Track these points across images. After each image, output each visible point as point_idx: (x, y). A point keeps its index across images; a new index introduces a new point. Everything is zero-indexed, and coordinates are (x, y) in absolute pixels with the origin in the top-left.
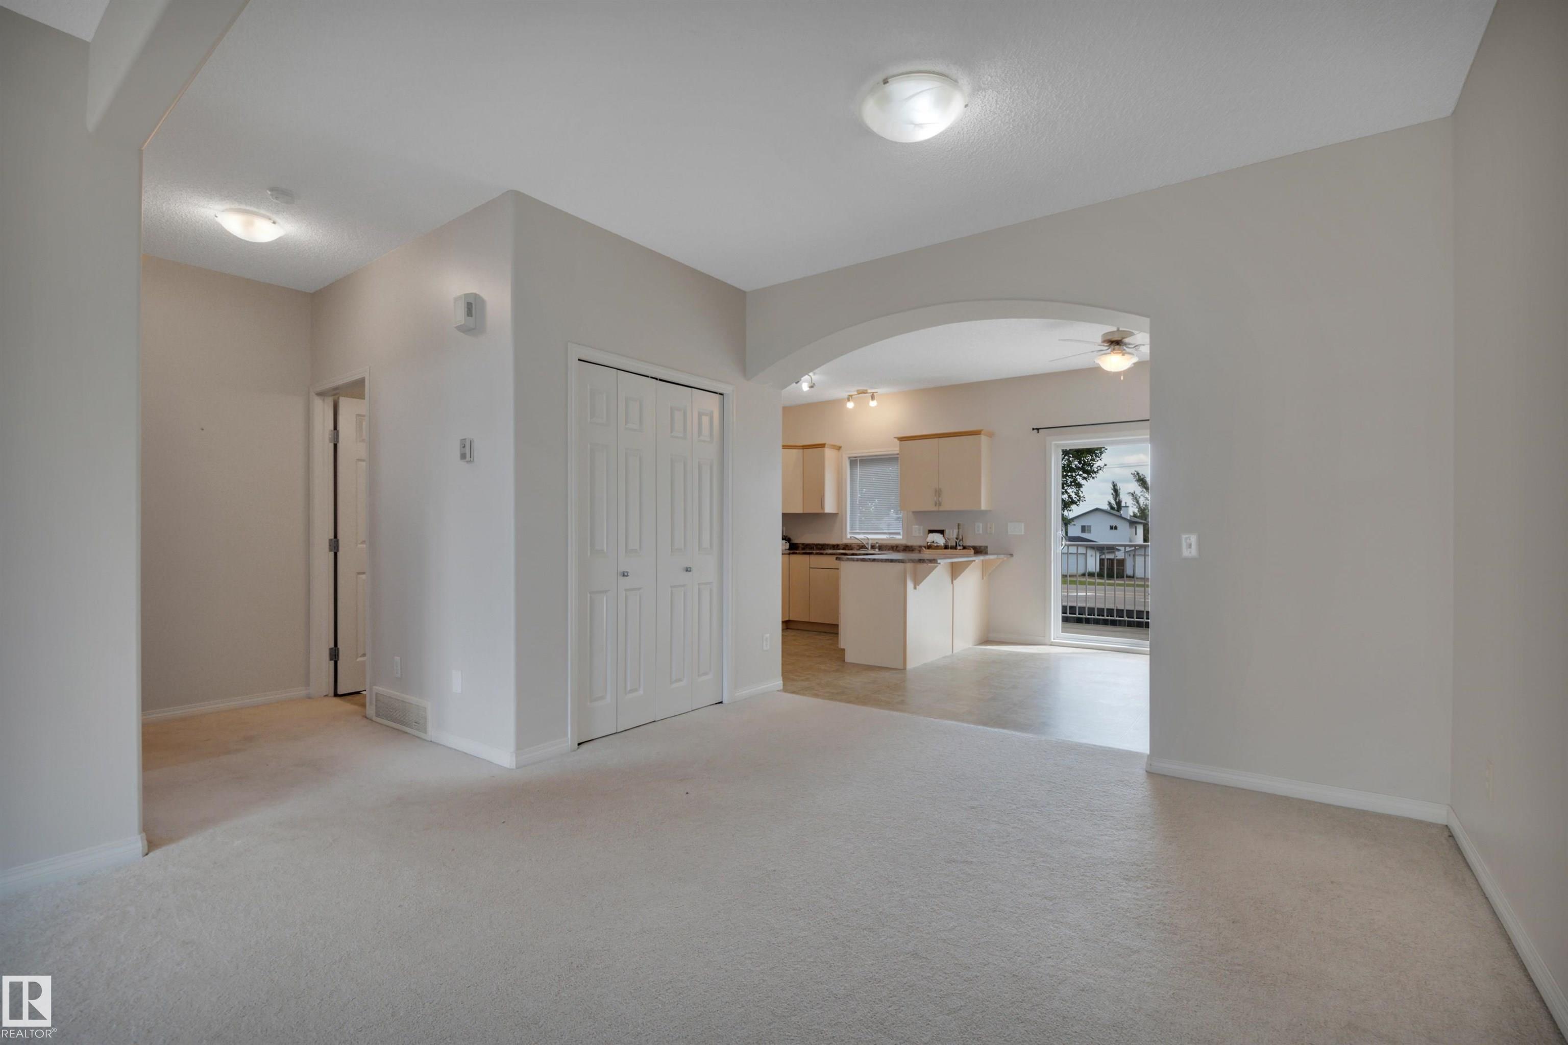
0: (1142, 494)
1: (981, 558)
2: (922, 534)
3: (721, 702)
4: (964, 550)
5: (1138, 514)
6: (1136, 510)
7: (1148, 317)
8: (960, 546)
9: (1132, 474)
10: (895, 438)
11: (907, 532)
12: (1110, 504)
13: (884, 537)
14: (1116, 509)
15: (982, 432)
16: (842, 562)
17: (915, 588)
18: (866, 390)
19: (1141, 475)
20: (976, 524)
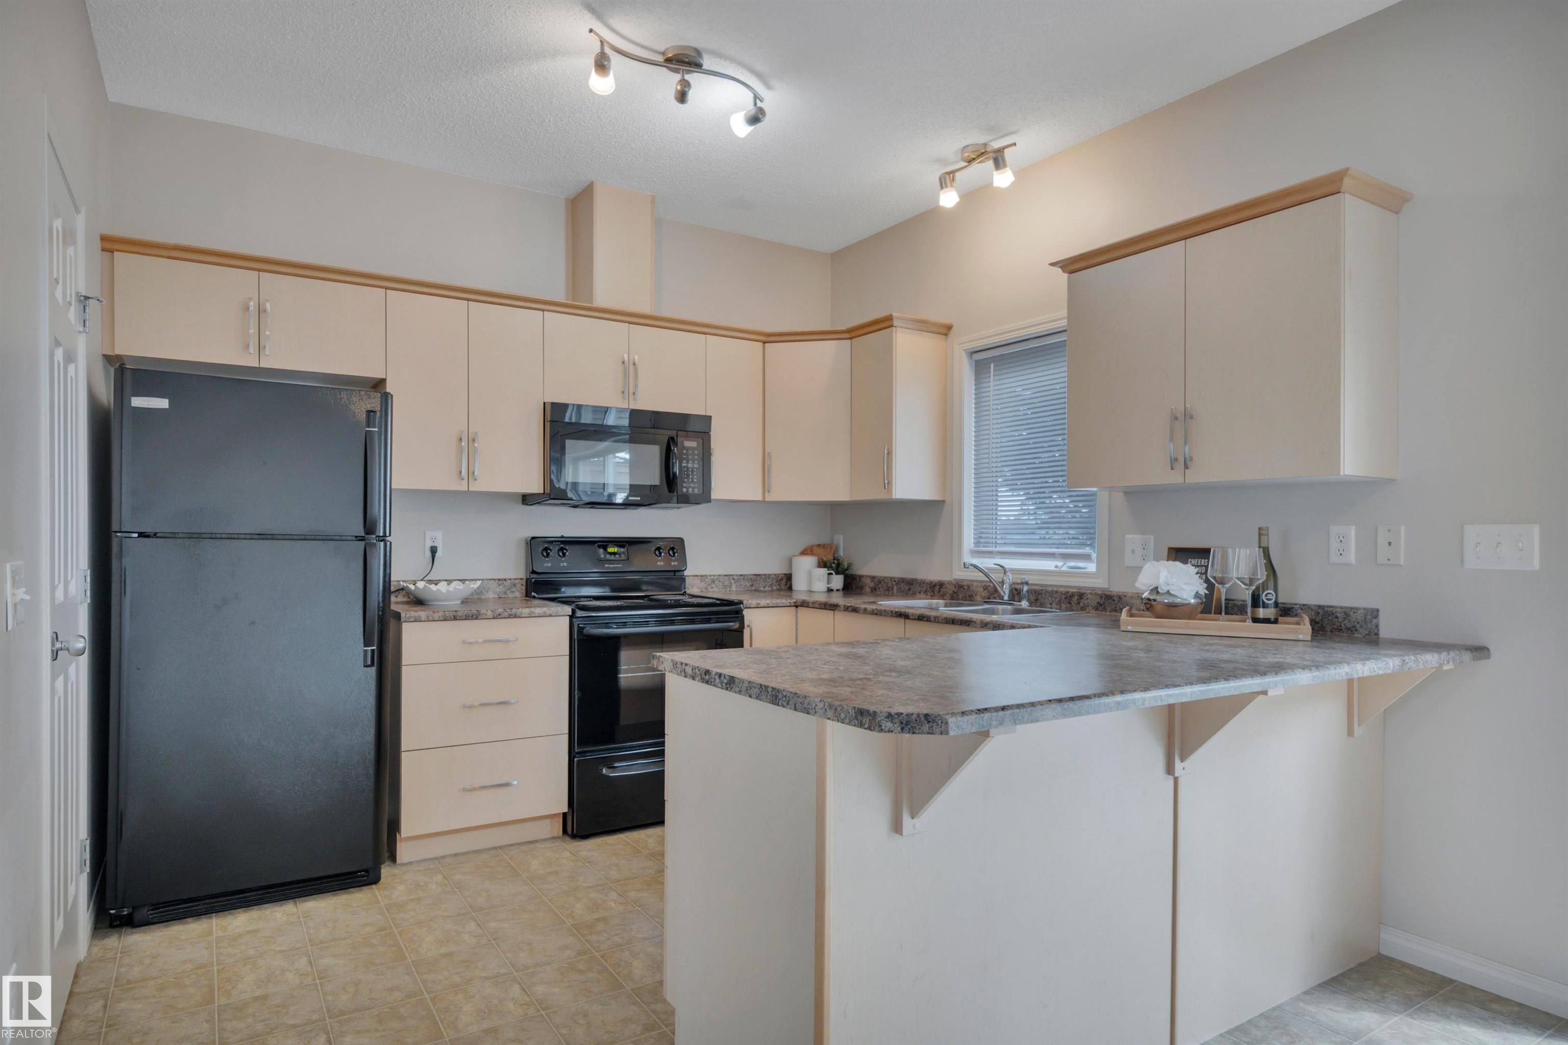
4: (1276, 625)
8: (1261, 606)
10: (1053, 264)
20: (1335, 530)
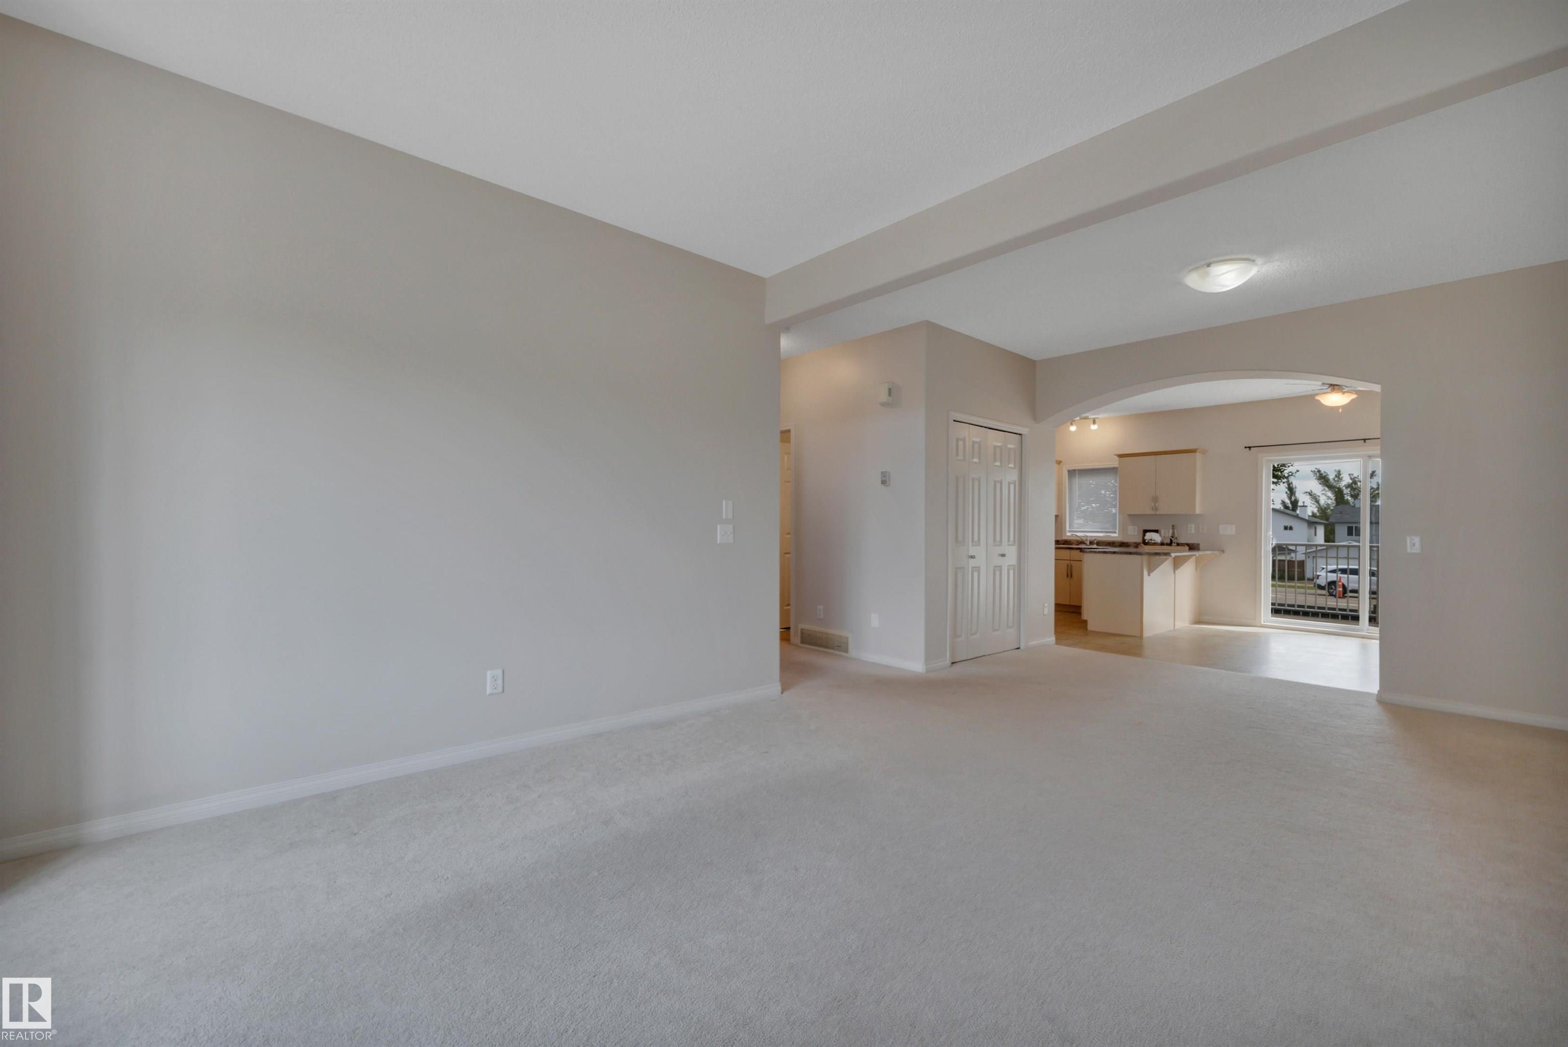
0: (1323, 492)
1: (1197, 553)
2: (1136, 533)
3: (1018, 648)
4: (1178, 547)
5: (1318, 514)
6: (1316, 510)
7: (1379, 384)
8: (1174, 543)
9: (1312, 471)
10: (1115, 455)
11: (1123, 529)
12: (1283, 503)
13: (1101, 535)
14: (1291, 508)
15: (1198, 451)
16: (1085, 554)
17: (1149, 575)
18: (1088, 416)
19: (1322, 472)
20: (1189, 525)
